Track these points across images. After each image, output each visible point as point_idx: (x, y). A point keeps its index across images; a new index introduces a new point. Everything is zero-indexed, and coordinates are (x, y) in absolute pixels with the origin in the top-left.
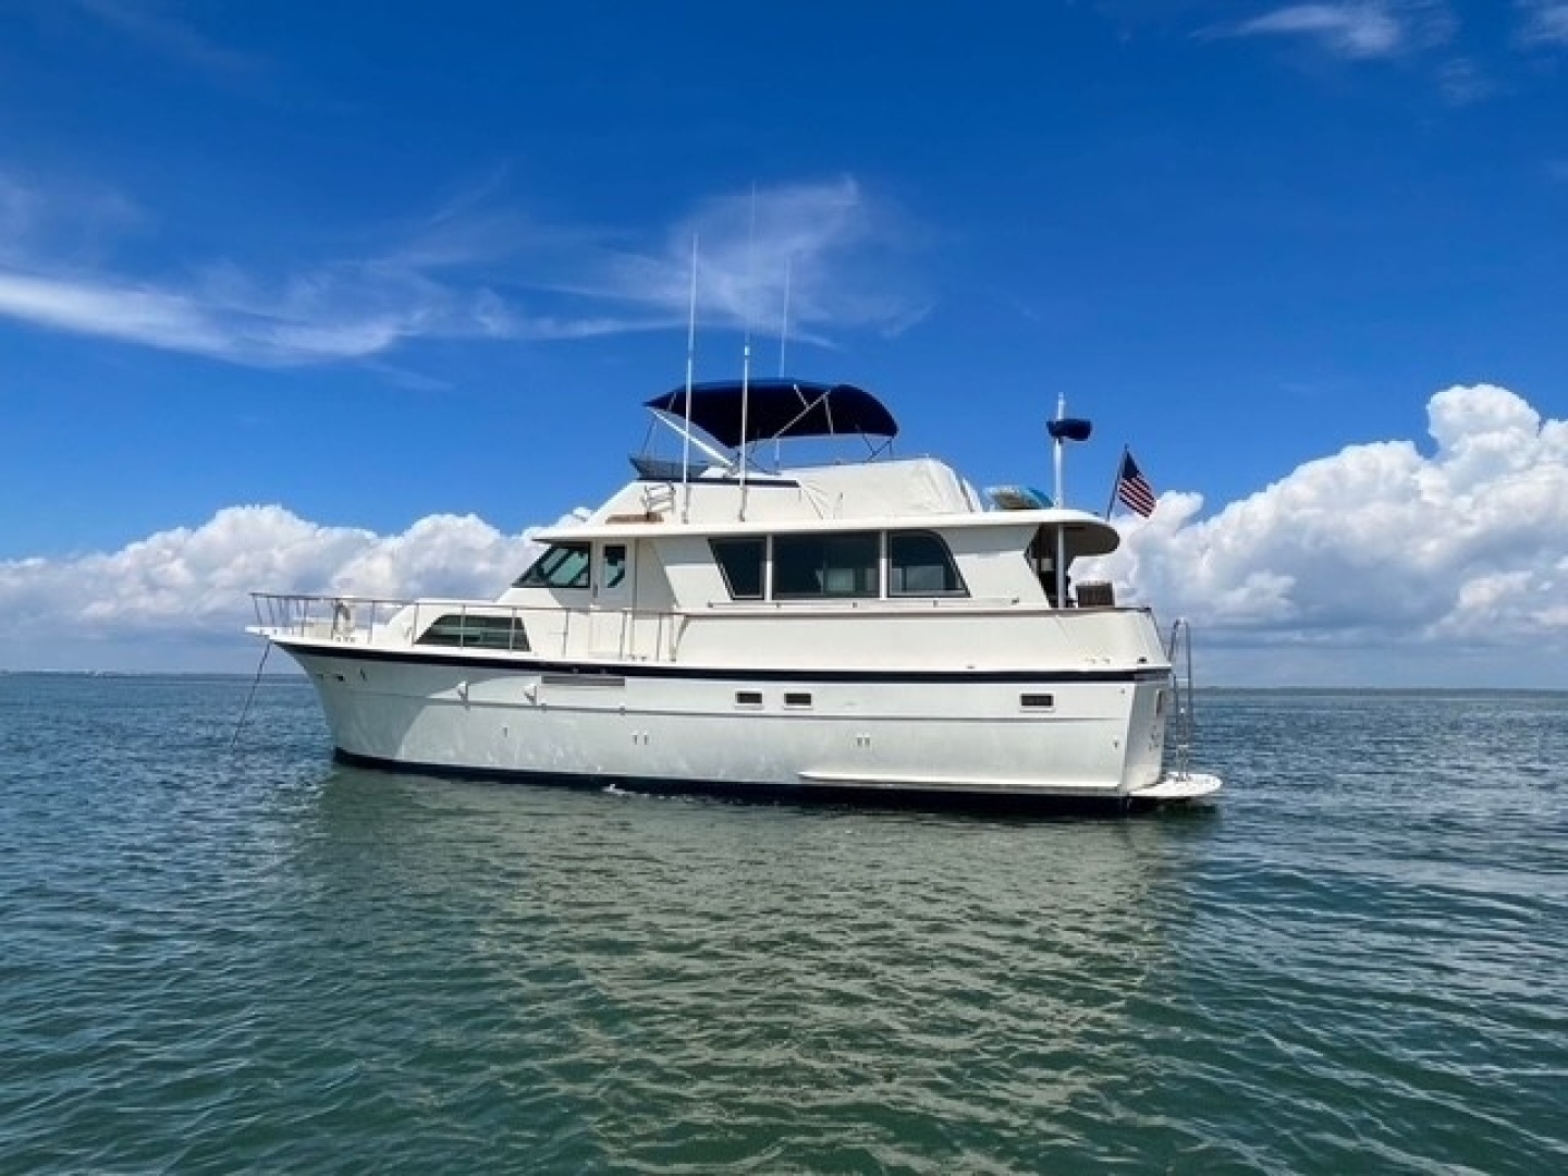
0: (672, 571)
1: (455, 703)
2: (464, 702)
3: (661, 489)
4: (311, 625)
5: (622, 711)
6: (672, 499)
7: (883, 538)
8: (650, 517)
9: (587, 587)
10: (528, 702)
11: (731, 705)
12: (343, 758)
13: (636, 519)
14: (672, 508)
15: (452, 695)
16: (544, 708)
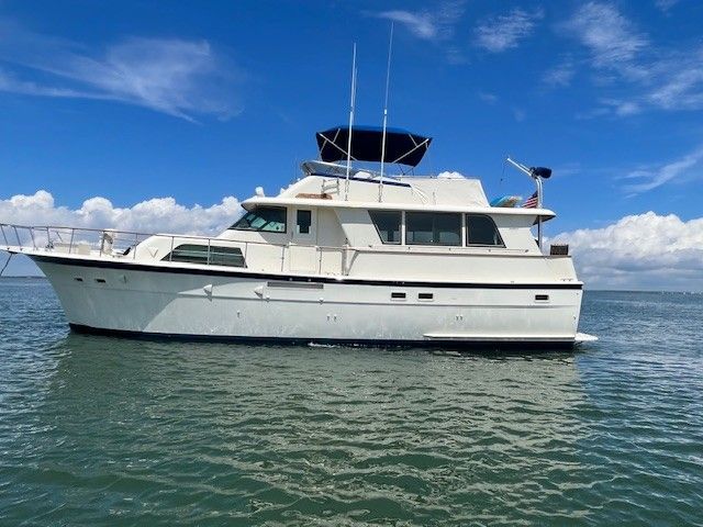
0: (347, 227)
1: (203, 297)
2: (209, 296)
3: (331, 182)
4: (76, 246)
5: (321, 302)
6: (337, 187)
7: (464, 217)
8: (324, 196)
9: (285, 232)
10: (257, 297)
11: (388, 299)
12: (79, 330)
13: (316, 196)
14: (338, 192)
15: (200, 292)
16: (268, 300)
